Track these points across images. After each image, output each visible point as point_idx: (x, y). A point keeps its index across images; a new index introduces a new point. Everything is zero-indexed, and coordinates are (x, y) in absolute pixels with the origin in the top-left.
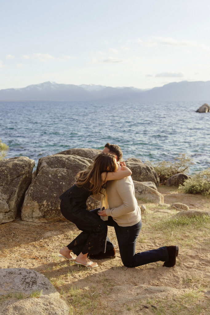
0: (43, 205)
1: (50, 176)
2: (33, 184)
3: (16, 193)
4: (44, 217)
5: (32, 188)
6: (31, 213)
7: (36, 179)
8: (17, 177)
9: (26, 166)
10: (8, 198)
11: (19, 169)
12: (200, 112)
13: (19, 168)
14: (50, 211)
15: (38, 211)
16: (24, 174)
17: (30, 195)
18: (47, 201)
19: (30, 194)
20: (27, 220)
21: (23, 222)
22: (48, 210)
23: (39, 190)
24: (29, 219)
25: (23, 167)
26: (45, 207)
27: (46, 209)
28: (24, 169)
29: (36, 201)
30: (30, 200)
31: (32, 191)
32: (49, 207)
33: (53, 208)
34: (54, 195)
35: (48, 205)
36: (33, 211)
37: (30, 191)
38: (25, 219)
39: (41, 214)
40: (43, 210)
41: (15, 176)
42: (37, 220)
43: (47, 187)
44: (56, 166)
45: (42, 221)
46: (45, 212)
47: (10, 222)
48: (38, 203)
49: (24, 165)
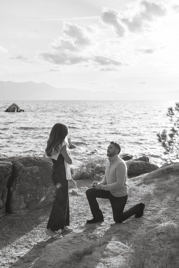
0: (27, 197)
1: (28, 173)
2: (18, 181)
3: (7, 191)
4: (27, 207)
5: (18, 185)
6: (19, 206)
7: (20, 177)
8: (5, 177)
9: (9, 168)
10: (1, 196)
11: (5, 171)
12: (9, 112)
13: (5, 169)
14: (32, 202)
15: (23, 203)
16: (9, 174)
17: (18, 191)
18: (30, 193)
19: (17, 189)
20: (16, 212)
21: (13, 215)
22: (30, 201)
23: (23, 185)
24: (17, 211)
25: (8, 168)
26: (29, 199)
27: (29, 200)
28: (8, 170)
29: (22, 195)
30: (18, 195)
31: (19, 187)
32: (31, 198)
33: (34, 199)
34: (34, 188)
35: (30, 197)
36: (20, 204)
37: (17, 188)
38: (14, 212)
39: (25, 205)
40: (27, 202)
41: (3, 177)
42: (23, 211)
43: (28, 182)
44: (29, 165)
45: (26, 211)
46: (28, 203)
47: (3, 216)
48: (24, 196)
49: (8, 167)
